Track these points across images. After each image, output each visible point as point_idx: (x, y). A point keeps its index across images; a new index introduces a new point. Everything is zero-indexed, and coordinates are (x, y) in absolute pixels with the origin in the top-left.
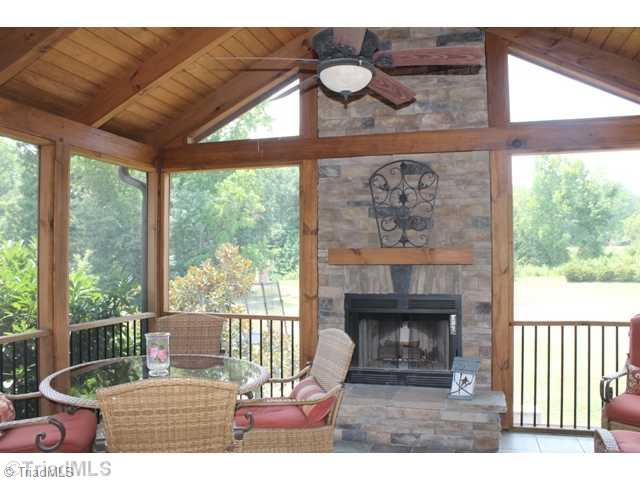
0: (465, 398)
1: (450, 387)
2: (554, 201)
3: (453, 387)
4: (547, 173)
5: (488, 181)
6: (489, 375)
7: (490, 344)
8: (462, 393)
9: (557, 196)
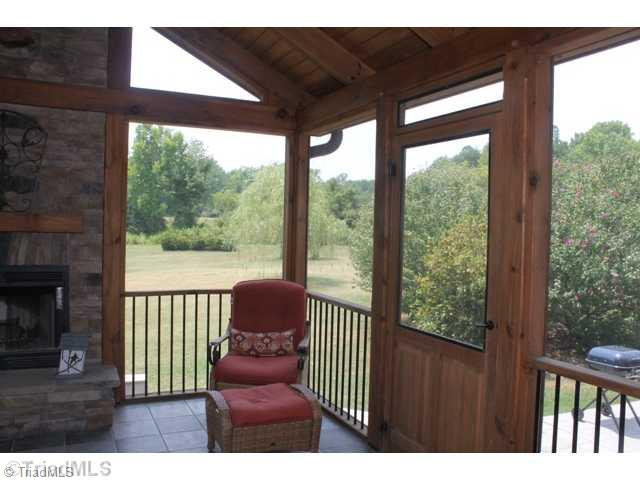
0: (74, 377)
1: (57, 366)
2: (154, 171)
3: (61, 366)
4: (147, 143)
5: (103, 145)
6: (99, 349)
7: (100, 317)
8: (72, 371)
9: (156, 166)
